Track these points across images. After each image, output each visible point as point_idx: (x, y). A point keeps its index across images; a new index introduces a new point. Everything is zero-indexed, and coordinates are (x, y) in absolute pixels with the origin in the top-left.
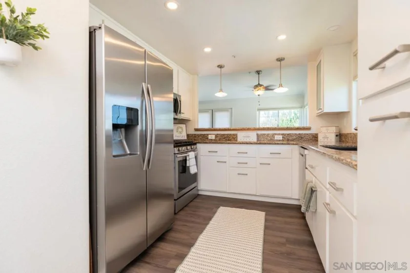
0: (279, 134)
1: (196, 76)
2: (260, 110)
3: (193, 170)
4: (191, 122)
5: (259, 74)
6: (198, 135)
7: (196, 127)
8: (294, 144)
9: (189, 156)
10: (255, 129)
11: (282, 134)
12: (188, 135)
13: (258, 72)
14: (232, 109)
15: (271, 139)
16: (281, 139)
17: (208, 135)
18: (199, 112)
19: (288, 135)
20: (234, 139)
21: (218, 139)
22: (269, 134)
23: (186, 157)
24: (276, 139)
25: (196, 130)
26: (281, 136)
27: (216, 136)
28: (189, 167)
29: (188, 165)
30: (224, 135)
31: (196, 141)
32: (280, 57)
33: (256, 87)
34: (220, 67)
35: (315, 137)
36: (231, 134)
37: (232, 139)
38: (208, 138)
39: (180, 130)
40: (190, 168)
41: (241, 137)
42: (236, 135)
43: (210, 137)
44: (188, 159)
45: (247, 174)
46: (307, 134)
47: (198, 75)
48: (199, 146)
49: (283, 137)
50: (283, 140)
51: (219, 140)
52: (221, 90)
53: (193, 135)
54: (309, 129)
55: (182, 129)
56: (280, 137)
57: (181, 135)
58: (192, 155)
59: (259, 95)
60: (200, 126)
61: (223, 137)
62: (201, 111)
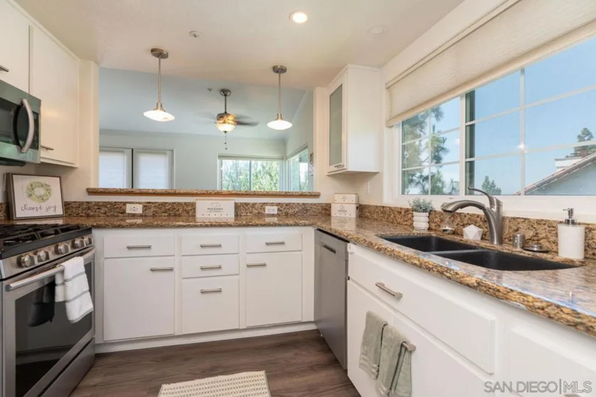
0: (272, 204)
1: (92, 63)
2: (222, 157)
3: (78, 308)
4: (76, 171)
5: (226, 95)
6: (97, 204)
7: (92, 186)
8: (305, 225)
9: (62, 272)
10: (230, 194)
11: (278, 204)
12: (66, 205)
13: (225, 92)
14: (172, 151)
15: (259, 213)
16: (276, 212)
17: (125, 204)
18: (101, 151)
19: (287, 205)
20: (188, 212)
21: (150, 212)
22: (255, 204)
23: (53, 278)
24: (267, 212)
25: (92, 192)
26: (276, 208)
27: (146, 206)
28: (64, 303)
29: (59, 298)
30: (164, 204)
31: (89, 223)
32: (279, 65)
33: (221, 116)
34: (159, 53)
35: (326, 210)
36: (179, 204)
37: (184, 214)
38: (124, 212)
39: (40, 191)
40: (69, 306)
41: (204, 209)
42: (193, 205)
43: (129, 209)
44: (59, 280)
45: (220, 291)
46: (315, 205)
47: (97, 63)
48: (97, 234)
49: (278, 210)
50: (278, 215)
51: (154, 216)
52: (159, 106)
53: (82, 203)
54: (317, 195)
55: (48, 190)
56: (274, 210)
57: (44, 205)
58: (74, 267)
59: (225, 132)
60: (103, 184)
61: (163, 209)
62: (104, 149)
